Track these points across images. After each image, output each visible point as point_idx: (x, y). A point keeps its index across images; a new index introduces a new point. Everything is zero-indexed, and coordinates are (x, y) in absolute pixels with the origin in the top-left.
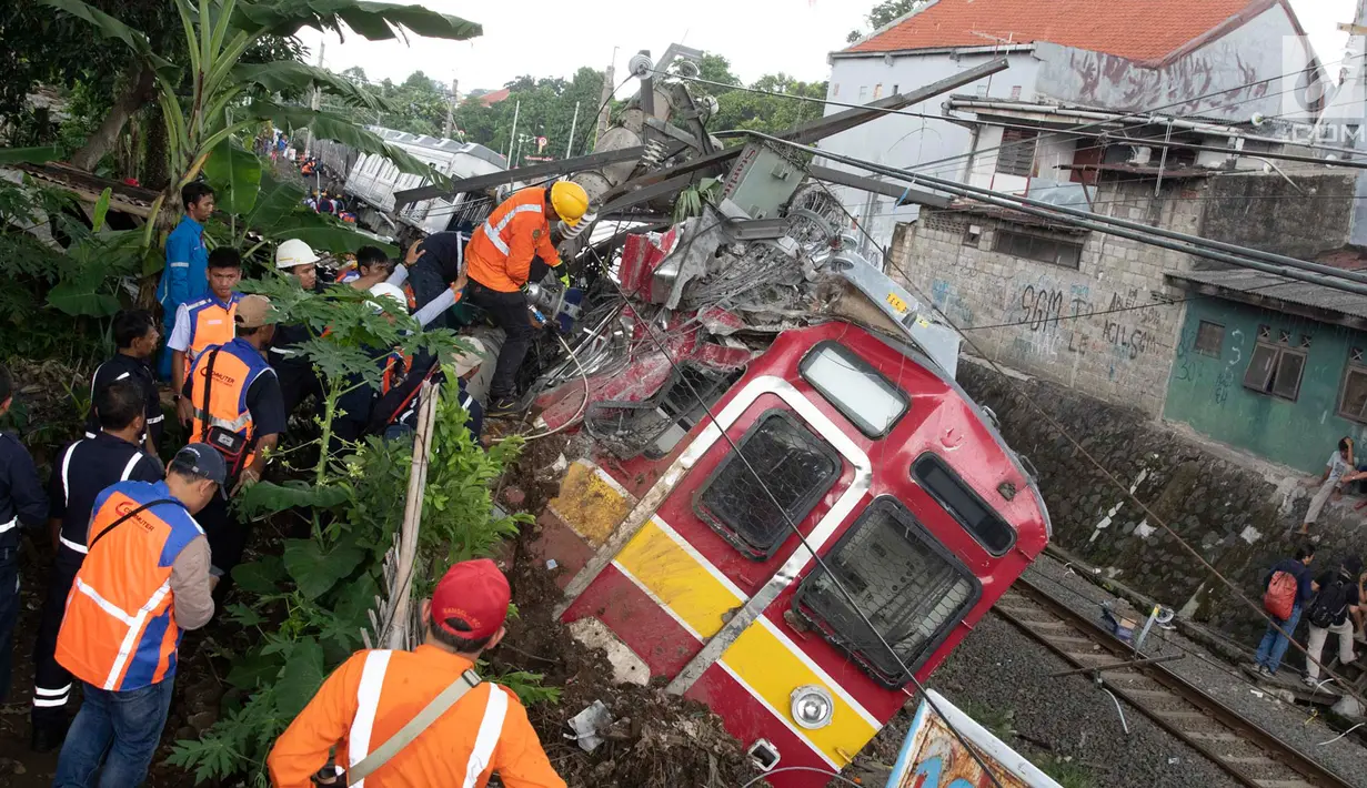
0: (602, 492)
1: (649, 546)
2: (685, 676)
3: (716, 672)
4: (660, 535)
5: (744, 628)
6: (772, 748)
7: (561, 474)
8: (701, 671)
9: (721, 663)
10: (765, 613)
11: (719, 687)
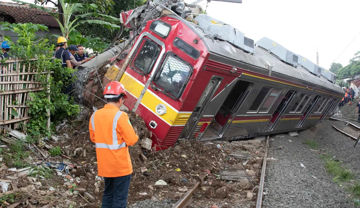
0: (115, 69)
1: (125, 79)
2: (134, 108)
3: (141, 106)
4: (127, 76)
5: (144, 93)
6: (154, 122)
7: (108, 68)
8: (138, 106)
9: (141, 103)
10: (148, 88)
11: (142, 109)
